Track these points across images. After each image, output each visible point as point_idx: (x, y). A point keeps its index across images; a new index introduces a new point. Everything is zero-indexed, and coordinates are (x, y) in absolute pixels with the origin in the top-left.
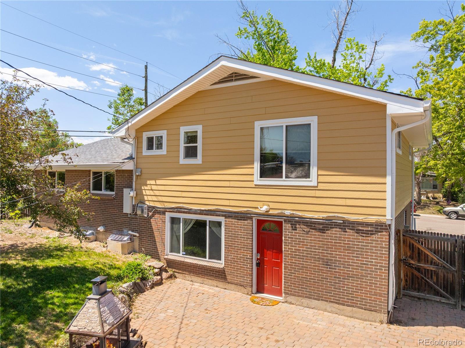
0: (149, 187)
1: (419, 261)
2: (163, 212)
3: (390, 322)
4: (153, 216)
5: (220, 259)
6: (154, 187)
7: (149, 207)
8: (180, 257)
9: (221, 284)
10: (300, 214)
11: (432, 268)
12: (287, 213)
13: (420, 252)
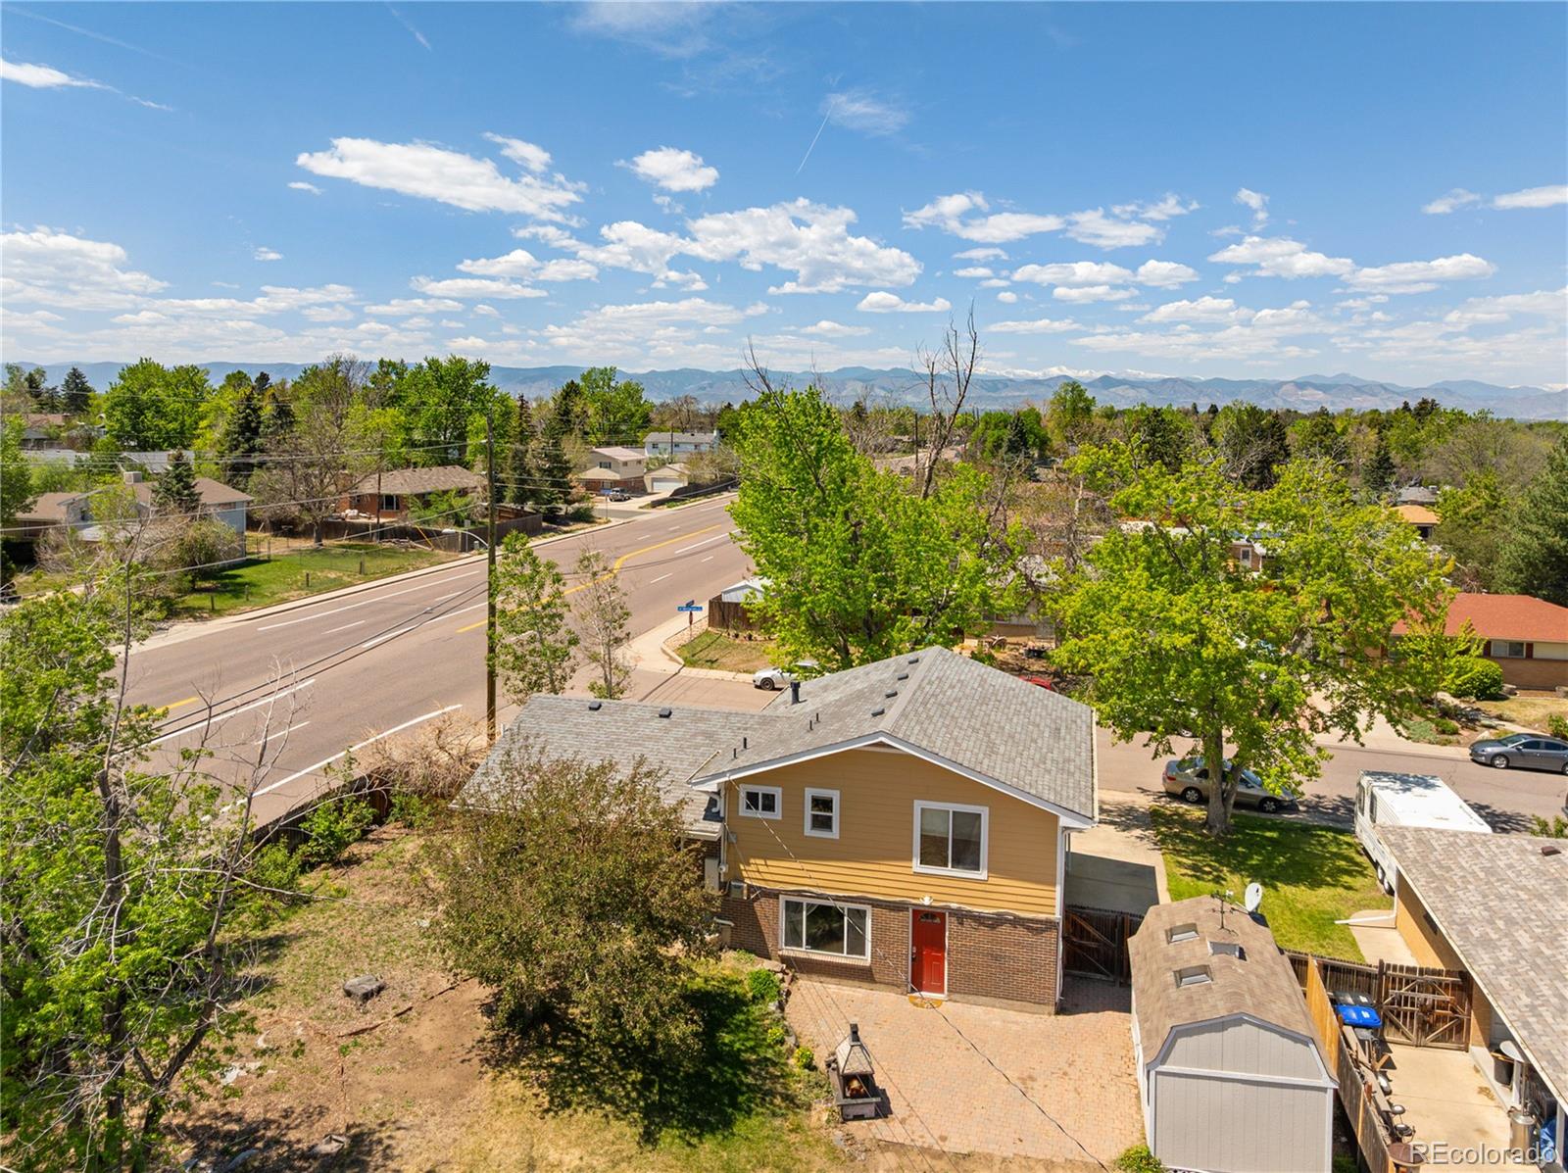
0: (753, 868)
1: (1081, 938)
2: (774, 895)
3: (1057, 1013)
4: (757, 898)
5: (863, 953)
6: (761, 868)
7: (750, 887)
8: (802, 952)
9: (866, 985)
10: (968, 908)
11: (1093, 945)
12: (954, 906)
13: (1082, 929)
